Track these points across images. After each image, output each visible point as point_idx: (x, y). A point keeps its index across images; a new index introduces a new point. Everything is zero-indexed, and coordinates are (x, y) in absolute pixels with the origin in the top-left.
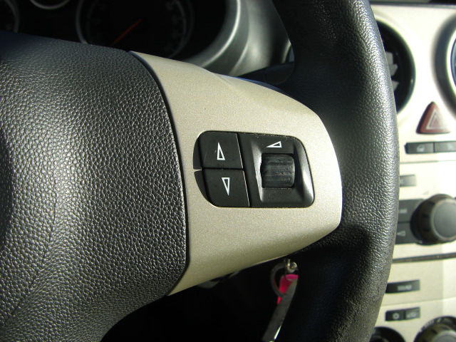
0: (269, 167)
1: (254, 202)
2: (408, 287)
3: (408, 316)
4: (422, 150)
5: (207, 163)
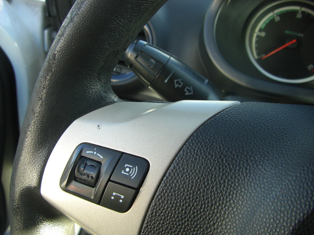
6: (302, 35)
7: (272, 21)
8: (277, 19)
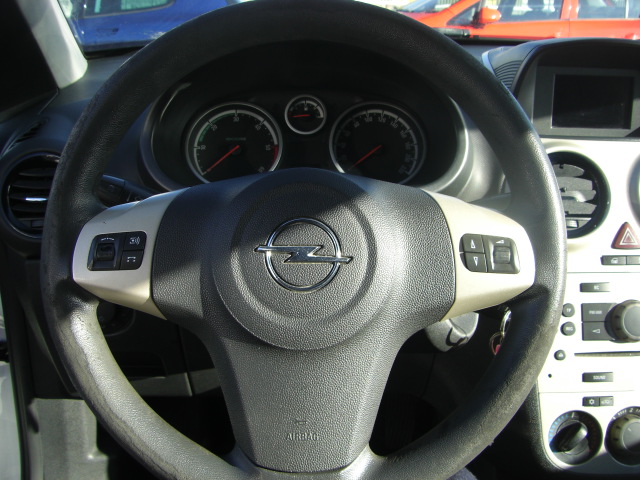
0: (497, 253)
1: (489, 270)
2: (603, 377)
3: (602, 402)
4: (616, 262)
5: (466, 249)
6: (245, 139)
7: (209, 131)
8: (215, 127)
